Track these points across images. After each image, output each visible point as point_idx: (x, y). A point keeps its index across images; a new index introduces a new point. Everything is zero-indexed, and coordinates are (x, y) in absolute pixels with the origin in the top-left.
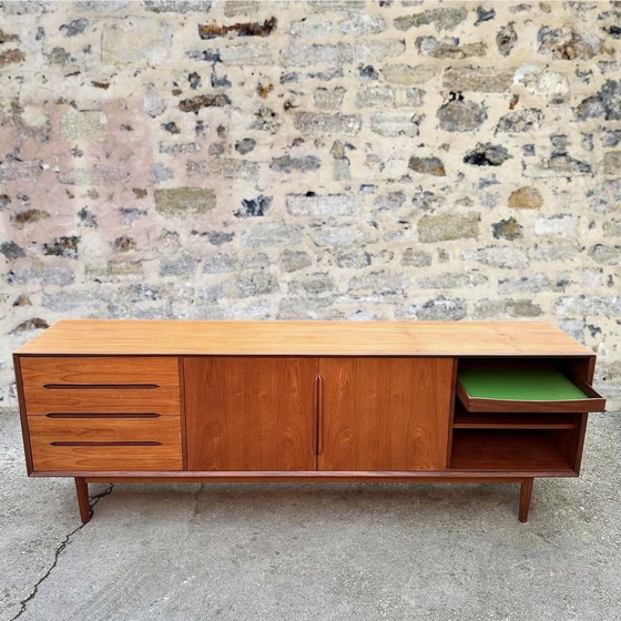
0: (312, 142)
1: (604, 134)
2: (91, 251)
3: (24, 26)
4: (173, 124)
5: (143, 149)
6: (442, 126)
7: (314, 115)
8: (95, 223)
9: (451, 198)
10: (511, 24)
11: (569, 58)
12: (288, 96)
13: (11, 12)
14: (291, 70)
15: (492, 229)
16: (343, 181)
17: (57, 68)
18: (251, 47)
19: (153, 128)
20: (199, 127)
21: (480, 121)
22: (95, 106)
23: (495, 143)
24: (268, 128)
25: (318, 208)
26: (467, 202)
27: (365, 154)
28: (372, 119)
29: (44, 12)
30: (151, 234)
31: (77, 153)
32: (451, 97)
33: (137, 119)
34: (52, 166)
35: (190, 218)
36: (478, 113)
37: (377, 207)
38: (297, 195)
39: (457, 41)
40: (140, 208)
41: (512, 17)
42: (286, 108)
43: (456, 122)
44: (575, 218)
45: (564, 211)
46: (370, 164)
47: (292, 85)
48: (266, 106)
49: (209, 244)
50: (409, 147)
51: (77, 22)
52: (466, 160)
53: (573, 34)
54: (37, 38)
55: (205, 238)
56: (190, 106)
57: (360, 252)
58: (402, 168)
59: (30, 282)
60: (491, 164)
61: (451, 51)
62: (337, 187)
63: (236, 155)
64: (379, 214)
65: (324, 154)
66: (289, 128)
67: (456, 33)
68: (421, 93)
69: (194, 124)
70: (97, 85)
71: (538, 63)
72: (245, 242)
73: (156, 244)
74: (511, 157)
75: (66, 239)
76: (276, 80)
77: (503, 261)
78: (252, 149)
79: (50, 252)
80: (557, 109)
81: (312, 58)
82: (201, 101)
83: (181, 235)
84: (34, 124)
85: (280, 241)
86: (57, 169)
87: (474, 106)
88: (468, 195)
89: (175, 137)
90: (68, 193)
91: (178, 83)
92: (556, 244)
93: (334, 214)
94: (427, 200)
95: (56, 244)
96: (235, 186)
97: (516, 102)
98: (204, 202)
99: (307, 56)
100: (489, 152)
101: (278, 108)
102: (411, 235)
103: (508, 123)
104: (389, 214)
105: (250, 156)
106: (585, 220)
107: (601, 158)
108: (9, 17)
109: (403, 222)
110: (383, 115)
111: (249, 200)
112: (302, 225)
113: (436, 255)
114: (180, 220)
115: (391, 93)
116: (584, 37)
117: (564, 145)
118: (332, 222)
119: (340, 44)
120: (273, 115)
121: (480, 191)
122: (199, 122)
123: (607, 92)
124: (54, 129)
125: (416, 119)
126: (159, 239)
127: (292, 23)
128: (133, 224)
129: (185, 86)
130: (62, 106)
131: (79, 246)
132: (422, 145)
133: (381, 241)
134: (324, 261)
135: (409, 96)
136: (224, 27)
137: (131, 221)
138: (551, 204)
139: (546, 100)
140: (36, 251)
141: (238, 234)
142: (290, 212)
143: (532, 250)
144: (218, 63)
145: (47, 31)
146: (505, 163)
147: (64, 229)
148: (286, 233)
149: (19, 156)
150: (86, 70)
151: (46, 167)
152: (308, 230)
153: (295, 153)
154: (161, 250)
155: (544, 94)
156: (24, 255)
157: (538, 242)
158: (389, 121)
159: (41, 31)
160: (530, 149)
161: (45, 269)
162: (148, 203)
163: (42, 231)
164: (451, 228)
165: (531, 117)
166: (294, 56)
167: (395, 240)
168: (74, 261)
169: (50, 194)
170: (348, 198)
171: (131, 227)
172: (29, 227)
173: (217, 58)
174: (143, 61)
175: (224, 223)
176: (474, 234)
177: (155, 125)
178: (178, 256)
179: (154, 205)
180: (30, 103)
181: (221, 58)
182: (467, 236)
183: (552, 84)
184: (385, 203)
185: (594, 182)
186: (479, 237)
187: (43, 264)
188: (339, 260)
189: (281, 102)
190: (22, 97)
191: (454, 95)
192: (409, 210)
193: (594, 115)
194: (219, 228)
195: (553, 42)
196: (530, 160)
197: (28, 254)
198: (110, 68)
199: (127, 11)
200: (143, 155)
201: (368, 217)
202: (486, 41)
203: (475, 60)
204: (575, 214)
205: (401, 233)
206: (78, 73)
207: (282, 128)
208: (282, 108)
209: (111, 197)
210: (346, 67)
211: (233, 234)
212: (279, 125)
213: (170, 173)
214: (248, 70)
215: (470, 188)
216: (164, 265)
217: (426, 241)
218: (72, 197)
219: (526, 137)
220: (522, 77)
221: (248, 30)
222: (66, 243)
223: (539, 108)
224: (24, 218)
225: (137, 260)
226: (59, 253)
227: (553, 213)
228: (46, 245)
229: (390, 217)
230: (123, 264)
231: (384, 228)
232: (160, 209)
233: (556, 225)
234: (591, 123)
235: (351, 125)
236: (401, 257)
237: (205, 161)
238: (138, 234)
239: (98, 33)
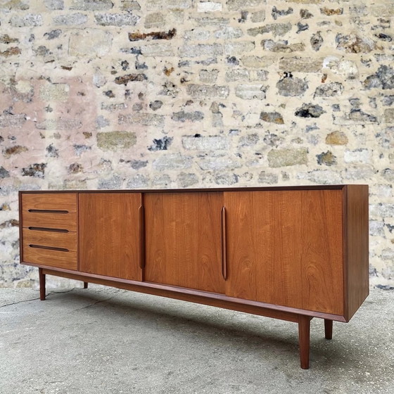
0: (198, 103)
1: (383, 98)
2: (53, 173)
3: (22, 34)
4: (111, 92)
5: (91, 107)
6: (280, 93)
7: (199, 86)
8: (57, 154)
9: (289, 138)
10: (319, 32)
11: (356, 52)
12: (183, 75)
13: (16, 26)
14: (185, 59)
15: (316, 158)
16: (219, 128)
17: (40, 58)
18: (160, 46)
19: (98, 94)
20: (127, 93)
21: (304, 90)
22: (62, 81)
23: (314, 103)
24: (170, 94)
25: (202, 144)
26: (299, 141)
27: (232, 110)
28: (236, 89)
29: (35, 26)
30: (93, 162)
31: (49, 109)
32: (285, 75)
33: (88, 88)
34: (32, 118)
35: (119, 151)
36: (302, 85)
37: (241, 144)
38: (189, 136)
39: (287, 42)
40: (87, 145)
41: (319, 28)
42: (182, 82)
43: (289, 90)
44: (370, 152)
45: (362, 146)
46: (236, 116)
47: (185, 68)
48: (169, 80)
49: (131, 168)
50: (260, 106)
51: (54, 31)
52: (297, 114)
53: (357, 38)
54: (30, 41)
55: (129, 164)
56: (122, 81)
57: (231, 174)
58: (256, 119)
59: (11, 194)
60: (313, 116)
61: (283, 48)
62: (215, 131)
63: (150, 111)
64: (242, 149)
65: (206, 110)
66: (183, 94)
67: (286, 38)
68: (266, 73)
69: (124, 92)
70: (64, 68)
71: (337, 55)
72: (155, 167)
73: (96, 169)
74: (325, 112)
75: (37, 165)
76: (175, 65)
77: (326, 180)
78: (160, 107)
79: (26, 174)
80: (351, 82)
81: (198, 52)
82: (129, 78)
83: (113, 162)
84: (23, 92)
85: (178, 167)
86: (35, 120)
87: (300, 81)
88: (299, 136)
89: (112, 100)
90: (41, 135)
91: (115, 67)
92: (359, 168)
93: (213, 148)
94: (273, 139)
95: (31, 168)
96: (149, 131)
97: (325, 78)
98: (129, 141)
99: (194, 51)
100: (310, 109)
101: (177, 82)
102: (263, 162)
103: (322, 91)
104: (249, 148)
105: (159, 112)
106: (377, 152)
107: (383, 113)
108: (14, 28)
109: (258, 154)
110: (243, 86)
111: (158, 139)
112: (192, 155)
113: (281, 176)
114: (112, 152)
115: (247, 73)
116: (364, 40)
117: (358, 105)
118: (212, 154)
119: (215, 44)
120: (174, 86)
121: (307, 134)
122: (127, 91)
123: (381, 72)
124: (35, 95)
125: (264, 88)
126: (99, 165)
127: (186, 32)
128: (82, 155)
129: (119, 69)
130: (41, 81)
131: (46, 169)
132: (268, 105)
133: (244, 167)
134: (207, 180)
135: (259, 74)
136: (144, 34)
137: (81, 153)
138: (354, 143)
139: (344, 77)
140: (17, 173)
141: (150, 162)
142: (184, 147)
143: (344, 172)
144: (140, 55)
145: (36, 37)
146: (322, 116)
147: (36, 159)
148: (182, 161)
149: (12, 112)
150: (58, 59)
151: (28, 118)
152: (196, 159)
153: (187, 109)
154: (99, 173)
155: (342, 73)
156: (9, 176)
157: (347, 167)
158: (247, 90)
159: (33, 36)
160: (337, 107)
161: (22, 185)
162: (93, 141)
163: (22, 160)
164: (290, 158)
165: (335, 87)
166: (186, 51)
167: (254, 165)
168: (41, 180)
169: (29, 136)
170: (222, 138)
171: (80, 158)
172: (14, 157)
173: (140, 52)
174: (94, 54)
175: (142, 154)
176: (304, 161)
177: (99, 92)
178: (110, 176)
179: (96, 143)
180: (22, 79)
181: (142, 52)
182: (300, 163)
183: (347, 68)
184: (245, 142)
185: (379, 128)
186: (308, 163)
187: (20, 182)
188: (217, 179)
189: (179, 78)
190: (17, 75)
191: (287, 74)
192: (261, 146)
193: (375, 86)
194: (138, 158)
195: (345, 43)
196: (337, 114)
197: (11, 175)
198: (73, 58)
199: (85, 26)
200: (91, 111)
201: (235, 151)
202: (304, 42)
203: (298, 53)
204: (370, 148)
205: (257, 161)
206: (54, 61)
207: (179, 94)
208: (179, 82)
209: (68, 138)
210: (219, 57)
211: (147, 162)
212: (177, 92)
213: (107, 122)
214: (158, 59)
215: (300, 132)
216: (100, 183)
217: (273, 167)
218: (44, 137)
219: (334, 100)
220: (328, 63)
221: (158, 36)
222: (38, 168)
223: (340, 82)
224: (11, 151)
225: (83, 179)
226: (32, 174)
227: (355, 148)
228: (24, 169)
229: (250, 151)
230: (74, 182)
231: (246, 158)
232: (100, 146)
233: (358, 156)
234: (374, 91)
235: (223, 92)
236: (258, 177)
237: (130, 114)
238: (85, 162)
239: (67, 38)
